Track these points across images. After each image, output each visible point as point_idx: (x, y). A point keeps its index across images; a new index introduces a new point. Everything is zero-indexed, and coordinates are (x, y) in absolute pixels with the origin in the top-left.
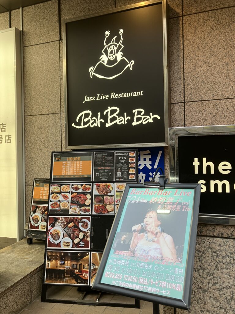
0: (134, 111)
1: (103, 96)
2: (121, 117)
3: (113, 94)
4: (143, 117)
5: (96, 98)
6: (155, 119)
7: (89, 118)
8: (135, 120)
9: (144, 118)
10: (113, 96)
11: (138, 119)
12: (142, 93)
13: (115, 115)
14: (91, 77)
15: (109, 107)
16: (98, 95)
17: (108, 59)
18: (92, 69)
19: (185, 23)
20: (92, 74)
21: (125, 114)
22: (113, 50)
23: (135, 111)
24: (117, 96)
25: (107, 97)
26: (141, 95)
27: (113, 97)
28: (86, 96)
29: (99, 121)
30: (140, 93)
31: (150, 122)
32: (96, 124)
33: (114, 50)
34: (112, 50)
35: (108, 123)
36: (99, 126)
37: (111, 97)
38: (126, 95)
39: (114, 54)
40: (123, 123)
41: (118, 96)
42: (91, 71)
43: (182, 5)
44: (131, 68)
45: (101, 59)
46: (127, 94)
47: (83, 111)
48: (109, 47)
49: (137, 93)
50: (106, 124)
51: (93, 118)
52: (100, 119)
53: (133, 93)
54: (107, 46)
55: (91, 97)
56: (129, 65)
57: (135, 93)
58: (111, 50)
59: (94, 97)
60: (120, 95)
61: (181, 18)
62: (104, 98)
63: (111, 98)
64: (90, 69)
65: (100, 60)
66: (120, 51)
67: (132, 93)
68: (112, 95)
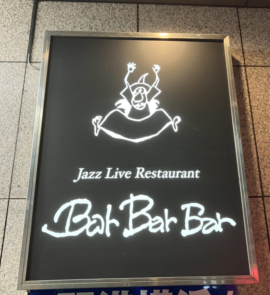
0: (183, 207)
1: (120, 172)
2: (157, 217)
3: (141, 170)
4: (202, 220)
5: (104, 174)
6: (225, 225)
7: (86, 215)
8: (187, 225)
9: (205, 223)
10: (141, 173)
11: (194, 224)
12: (199, 174)
13: (144, 212)
14: (96, 134)
15: (131, 195)
16: (109, 169)
17: (133, 107)
18: (100, 120)
19: (249, 75)
20: (97, 129)
21: (166, 211)
22: (142, 94)
23: (186, 207)
24: (148, 175)
25: (128, 175)
26: (197, 177)
27: (140, 176)
28: (81, 170)
29: (109, 222)
30: (195, 174)
31: (217, 231)
32: (100, 228)
33: (144, 95)
34: (140, 95)
35: (128, 229)
36: (108, 234)
37: (135, 175)
38: (167, 175)
39: (144, 101)
40: (163, 231)
41: (151, 175)
42: (96, 124)
43: (242, 51)
44: (175, 128)
45: (118, 105)
46: (168, 173)
47: (73, 199)
48: (133, 88)
49: (189, 172)
50: (123, 231)
51: (94, 217)
52: (111, 218)
53: (180, 172)
54: (130, 87)
55: (94, 173)
56: (172, 123)
57: (185, 172)
58: (138, 93)
59: (100, 173)
60: (156, 174)
61: (244, 68)
62: (121, 176)
63: (137, 177)
64: (94, 120)
65: (115, 108)
66: (155, 98)
67: (178, 172)
68: (138, 172)
